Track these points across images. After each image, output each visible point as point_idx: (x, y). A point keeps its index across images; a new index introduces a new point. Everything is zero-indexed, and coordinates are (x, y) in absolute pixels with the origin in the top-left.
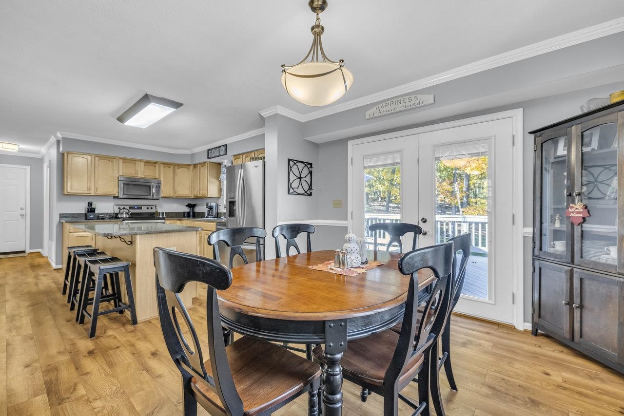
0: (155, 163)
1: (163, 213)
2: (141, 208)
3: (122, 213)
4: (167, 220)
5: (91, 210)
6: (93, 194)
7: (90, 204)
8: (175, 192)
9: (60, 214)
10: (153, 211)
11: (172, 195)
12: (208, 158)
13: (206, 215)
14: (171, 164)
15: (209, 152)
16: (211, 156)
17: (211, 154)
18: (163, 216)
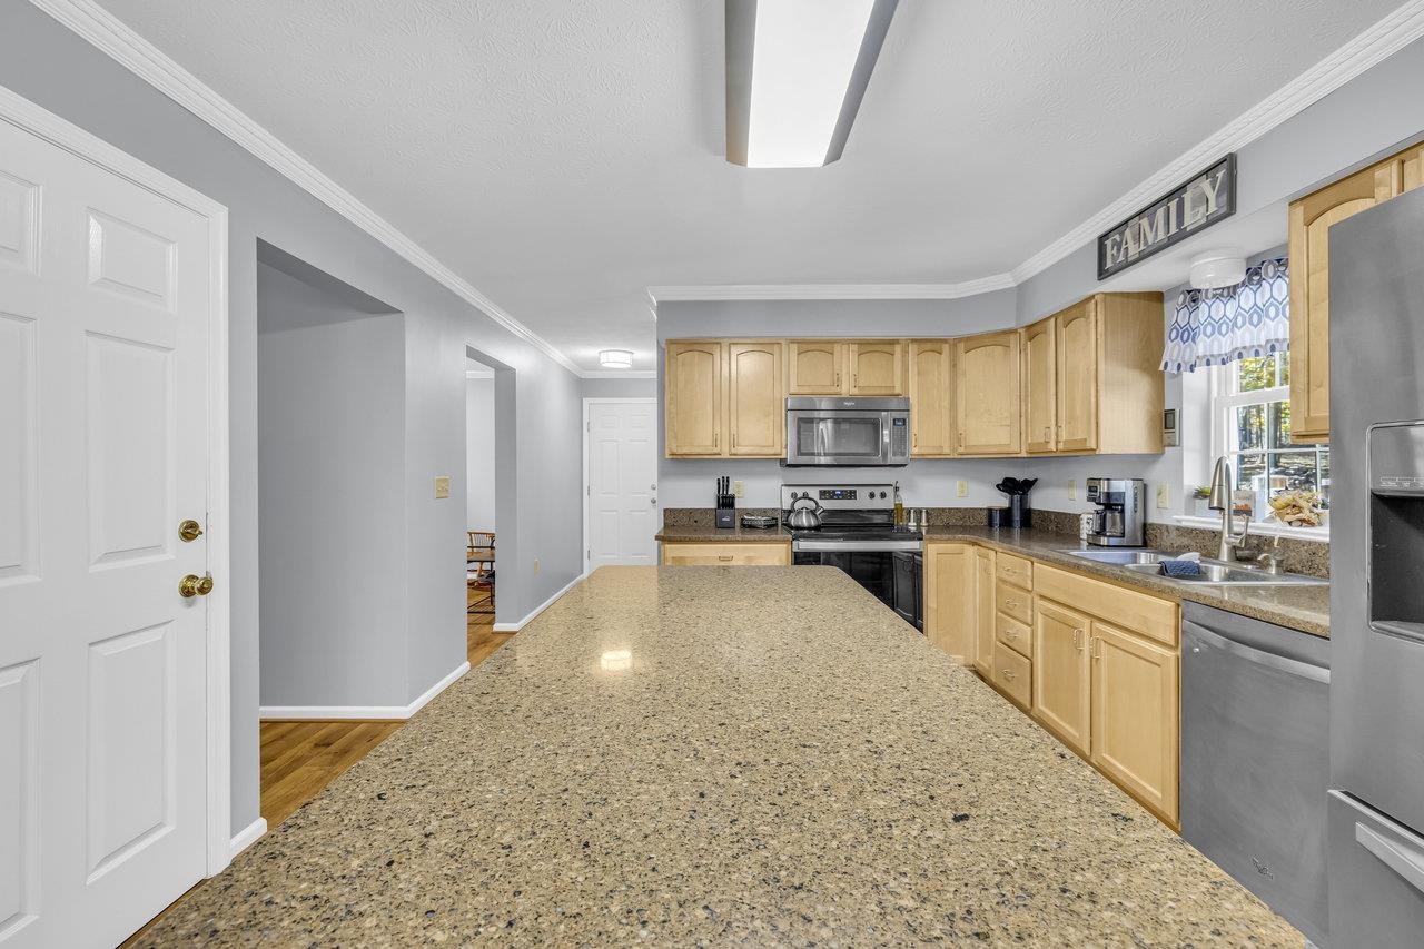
0: (893, 342)
1: (919, 512)
2: (851, 495)
3: (799, 512)
4: (932, 540)
5: (726, 502)
6: (726, 456)
7: (724, 483)
8: (957, 438)
9: (665, 510)
10: (888, 504)
11: (946, 450)
12: (1103, 273)
13: (1086, 529)
14: (945, 341)
15: (1109, 243)
16: (1121, 259)
17: (1119, 250)
18: (919, 520)
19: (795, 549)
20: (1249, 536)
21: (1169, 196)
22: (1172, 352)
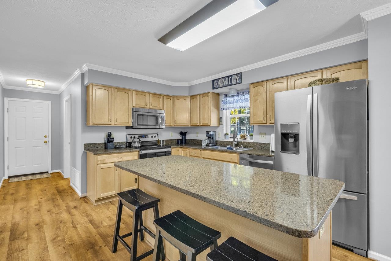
0: (160, 95)
1: (163, 141)
2: (145, 137)
3: (135, 142)
4: (173, 148)
6: (113, 125)
7: (109, 135)
8: (174, 122)
9: (85, 144)
10: (156, 139)
11: (172, 125)
12: (214, 88)
13: (204, 143)
14: (171, 96)
15: (215, 82)
16: (218, 86)
17: (217, 84)
18: (163, 143)
19: (140, 153)
20: (238, 142)
21: (229, 76)
22: (222, 106)
